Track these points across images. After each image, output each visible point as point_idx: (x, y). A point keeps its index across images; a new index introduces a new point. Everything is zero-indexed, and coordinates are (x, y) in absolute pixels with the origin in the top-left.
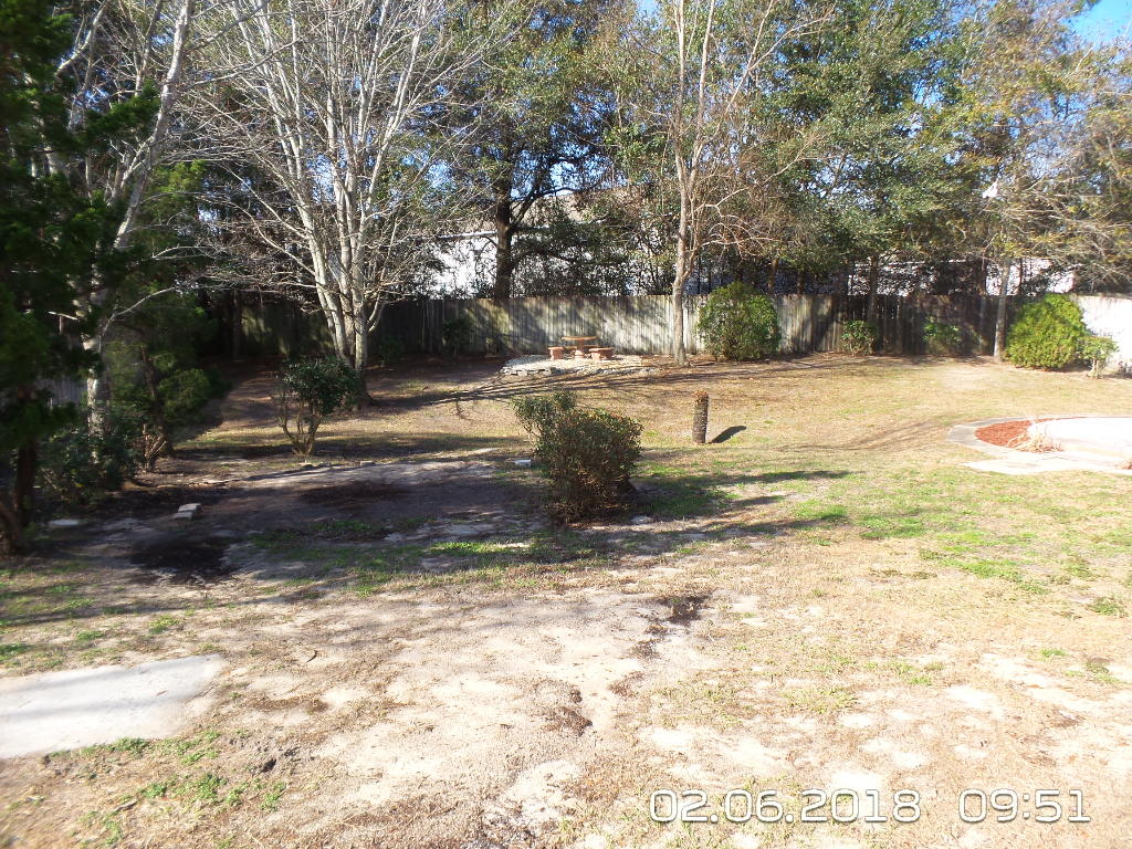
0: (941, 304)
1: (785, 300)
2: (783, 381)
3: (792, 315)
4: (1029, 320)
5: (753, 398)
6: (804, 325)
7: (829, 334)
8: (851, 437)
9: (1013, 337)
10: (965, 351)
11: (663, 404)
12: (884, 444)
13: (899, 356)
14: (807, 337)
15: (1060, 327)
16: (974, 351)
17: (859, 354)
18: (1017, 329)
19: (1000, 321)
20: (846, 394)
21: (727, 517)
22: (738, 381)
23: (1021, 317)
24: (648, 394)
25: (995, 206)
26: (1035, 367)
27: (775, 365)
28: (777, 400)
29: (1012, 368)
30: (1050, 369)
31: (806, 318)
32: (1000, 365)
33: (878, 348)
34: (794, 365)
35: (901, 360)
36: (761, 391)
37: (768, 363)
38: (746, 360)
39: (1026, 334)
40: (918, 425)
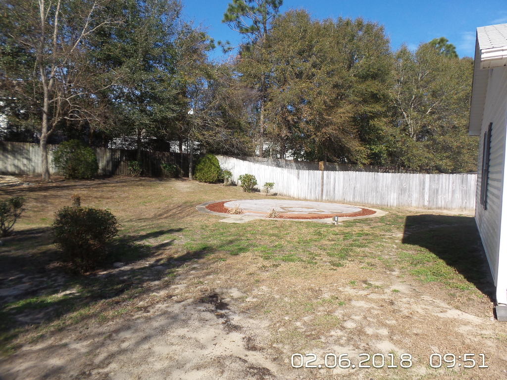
0: (166, 155)
1: (98, 150)
2: (108, 189)
3: (102, 157)
4: (203, 164)
5: (96, 198)
6: (108, 162)
7: (120, 167)
8: (152, 214)
9: (197, 170)
10: (176, 176)
11: (46, 202)
12: (170, 216)
13: (152, 177)
14: (110, 168)
15: (213, 167)
16: (179, 176)
17: (136, 176)
18: (199, 167)
19: (191, 164)
20: (140, 194)
21: (158, 255)
22: (85, 189)
23: (200, 162)
24: (34, 197)
25: (191, 118)
26: (206, 182)
27: (97, 182)
28: (108, 198)
29: (197, 182)
30: (210, 183)
31: (108, 159)
32: (192, 181)
33: (142, 174)
34: (108, 181)
35: (154, 179)
36: (99, 194)
37: (94, 180)
38: (83, 178)
39: (201, 169)
40: (179, 206)
